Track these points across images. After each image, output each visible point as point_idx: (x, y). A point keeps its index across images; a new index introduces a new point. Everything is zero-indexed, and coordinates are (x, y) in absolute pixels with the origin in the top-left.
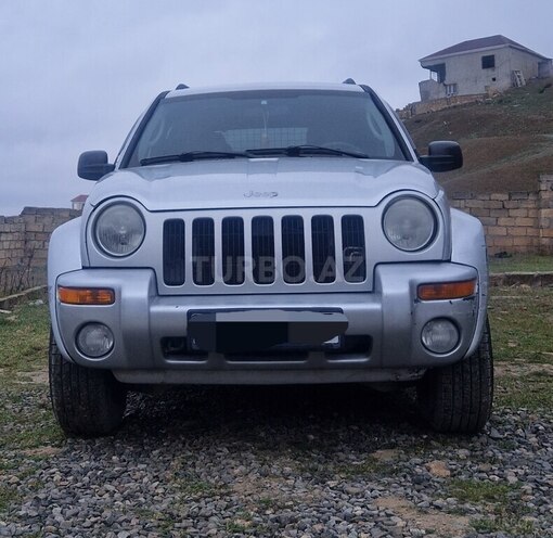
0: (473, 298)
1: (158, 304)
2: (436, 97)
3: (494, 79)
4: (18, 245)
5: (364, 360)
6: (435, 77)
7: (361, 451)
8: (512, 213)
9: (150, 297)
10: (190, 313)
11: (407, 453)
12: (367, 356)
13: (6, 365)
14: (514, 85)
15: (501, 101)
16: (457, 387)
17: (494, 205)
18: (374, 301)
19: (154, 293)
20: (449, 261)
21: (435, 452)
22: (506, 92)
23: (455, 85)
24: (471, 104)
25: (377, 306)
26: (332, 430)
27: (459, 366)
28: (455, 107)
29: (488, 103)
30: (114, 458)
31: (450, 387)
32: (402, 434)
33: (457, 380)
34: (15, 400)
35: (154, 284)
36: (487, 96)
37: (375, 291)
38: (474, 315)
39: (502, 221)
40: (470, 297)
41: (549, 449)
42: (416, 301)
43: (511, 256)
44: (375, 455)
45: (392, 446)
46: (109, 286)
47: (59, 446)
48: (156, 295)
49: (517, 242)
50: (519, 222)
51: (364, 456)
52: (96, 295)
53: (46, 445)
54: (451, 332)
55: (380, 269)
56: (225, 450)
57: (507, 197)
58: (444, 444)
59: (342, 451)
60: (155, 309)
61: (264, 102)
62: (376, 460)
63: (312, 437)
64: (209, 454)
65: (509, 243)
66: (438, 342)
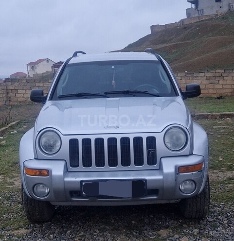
0: (202, 171)
1: (68, 177)
2: (193, 16)
3: (221, 7)
4: (4, 96)
5: (155, 197)
6: (193, 6)
7: (154, 230)
8: (225, 78)
9: (65, 172)
10: (82, 182)
11: (173, 231)
12: (157, 196)
13: (3, 174)
14: (230, 10)
15: (223, 18)
16: (194, 204)
17: (217, 75)
18: (160, 175)
19: (66, 170)
20: (192, 154)
21: (185, 231)
22: (226, 13)
23: (202, 10)
24: (210, 19)
25: (161, 177)
26: (142, 217)
27: (195, 197)
28: (202, 21)
29: (217, 19)
30: (51, 236)
31: (191, 203)
32: (172, 220)
33: (194, 201)
34: (8, 198)
35: (66, 167)
36: (217, 15)
37: (160, 168)
38: (202, 178)
39: (221, 82)
40: (201, 171)
41: (232, 227)
42: (178, 174)
43: (224, 98)
44: (159, 232)
45: (167, 227)
46: (46, 169)
47: (27, 228)
48: (66, 171)
49: (227, 91)
50: (228, 82)
51: (155, 233)
52: (41, 172)
53: (22, 227)
54: (192, 184)
55: (163, 160)
56: (98, 231)
57: (223, 71)
58: (189, 226)
59: (146, 230)
60: (66, 179)
61: (113, 67)
62: (160, 236)
63: (134, 222)
64: (91, 234)
65: (223, 91)
66: (187, 189)
